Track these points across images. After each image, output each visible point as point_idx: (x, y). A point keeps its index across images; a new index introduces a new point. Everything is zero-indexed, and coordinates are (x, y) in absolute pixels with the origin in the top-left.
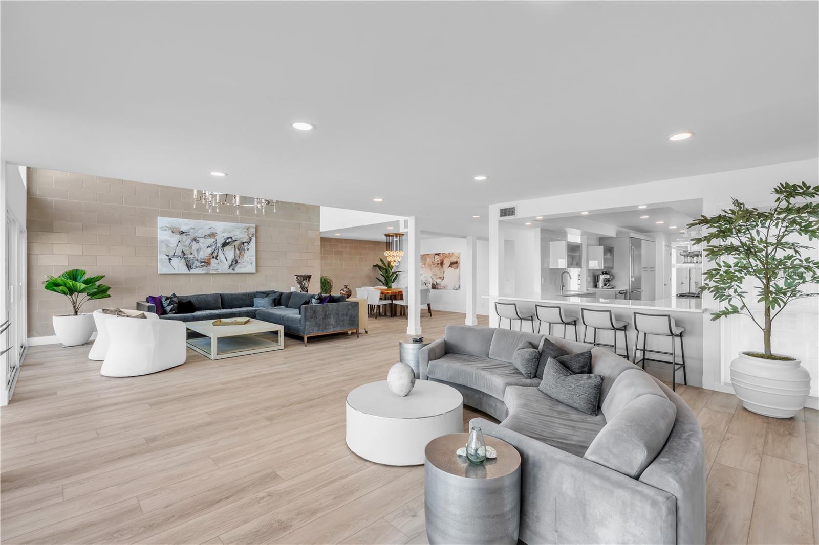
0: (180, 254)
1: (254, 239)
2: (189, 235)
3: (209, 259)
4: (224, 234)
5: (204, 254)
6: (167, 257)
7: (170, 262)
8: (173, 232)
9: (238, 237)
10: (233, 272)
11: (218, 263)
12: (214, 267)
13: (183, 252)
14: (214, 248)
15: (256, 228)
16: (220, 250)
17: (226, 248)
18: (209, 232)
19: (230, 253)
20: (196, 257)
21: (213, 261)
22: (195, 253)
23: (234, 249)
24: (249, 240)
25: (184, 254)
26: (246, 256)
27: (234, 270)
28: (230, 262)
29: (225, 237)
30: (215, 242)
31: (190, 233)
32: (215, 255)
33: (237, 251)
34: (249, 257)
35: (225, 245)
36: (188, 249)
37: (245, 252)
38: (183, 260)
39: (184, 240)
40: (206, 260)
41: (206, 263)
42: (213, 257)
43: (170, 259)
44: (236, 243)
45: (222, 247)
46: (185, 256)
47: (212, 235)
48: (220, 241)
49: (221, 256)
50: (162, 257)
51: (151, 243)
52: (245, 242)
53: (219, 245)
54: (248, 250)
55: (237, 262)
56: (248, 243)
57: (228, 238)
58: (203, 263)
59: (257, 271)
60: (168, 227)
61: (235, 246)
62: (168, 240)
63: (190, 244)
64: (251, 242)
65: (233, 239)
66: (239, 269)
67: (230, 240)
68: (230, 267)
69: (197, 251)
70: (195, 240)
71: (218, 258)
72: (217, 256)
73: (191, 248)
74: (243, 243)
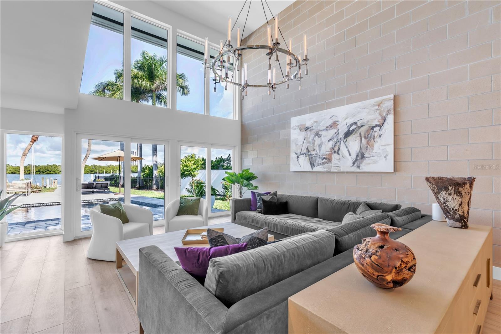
0: (305, 151)
1: (390, 119)
2: (313, 130)
3: (330, 155)
4: (347, 121)
5: (327, 147)
6: (296, 156)
7: (298, 160)
8: (300, 130)
9: (365, 121)
10: (358, 170)
11: (340, 159)
12: (335, 164)
13: (307, 149)
14: (335, 140)
15: (396, 100)
16: (342, 142)
17: (350, 138)
18: (330, 122)
19: (354, 144)
20: (319, 153)
21: (335, 157)
22: (317, 148)
23: (359, 138)
24: (382, 122)
25: (309, 151)
26: (376, 146)
27: (359, 167)
28: (354, 156)
29: (348, 125)
30: (337, 134)
31: (313, 128)
32: (336, 149)
33: (364, 141)
34: (382, 148)
35: (348, 134)
36: (311, 145)
37: (375, 140)
38: (307, 157)
39: (308, 137)
40: (327, 156)
41: (328, 159)
42: (335, 152)
43: (298, 157)
44: (363, 130)
45: (344, 138)
46: (309, 153)
47: (334, 125)
48: (343, 129)
49: (343, 150)
50: (293, 156)
51: (287, 142)
52: (376, 126)
53: (341, 135)
54: (380, 136)
55: (363, 157)
56: (380, 126)
57: (351, 125)
58: (324, 160)
59: (396, 170)
60: (297, 126)
61: (360, 134)
62: (297, 138)
63: (313, 139)
64: (385, 123)
65: (359, 124)
66: (366, 167)
67: (354, 127)
68: (354, 163)
69: (319, 146)
70: (318, 134)
71: (340, 152)
72: (339, 150)
73: (314, 144)
74: (372, 128)
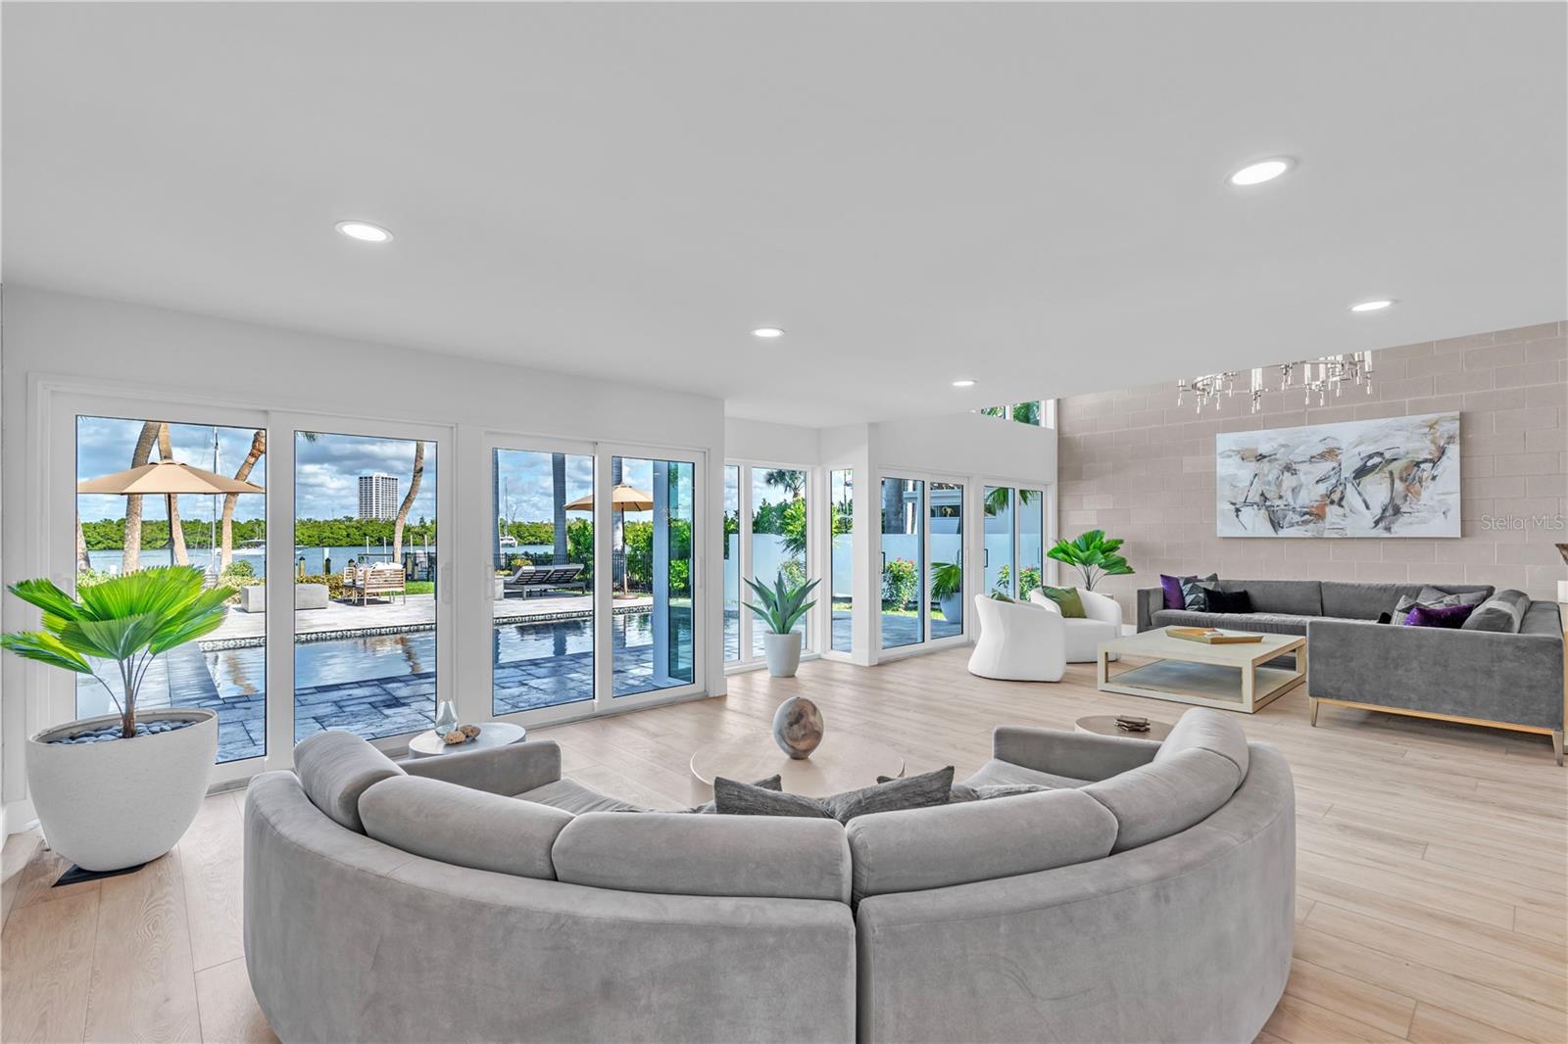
0: (1257, 499)
1: (1454, 451)
2: (1276, 460)
3: (1322, 507)
4: (1360, 449)
5: (1311, 495)
6: (1233, 507)
7: (1237, 516)
8: (1243, 459)
9: (1402, 451)
10: (1387, 535)
11: (1345, 515)
12: (1334, 523)
13: (1262, 494)
14: (1334, 481)
15: (1463, 418)
16: (1349, 485)
17: (1367, 480)
18: (1321, 448)
19: (1377, 491)
20: (1292, 503)
21: (1332, 512)
22: (1288, 495)
23: (1388, 480)
24: (1437, 454)
25: (1266, 499)
26: (1425, 495)
27: (1388, 529)
28: (1377, 511)
29: (1362, 455)
30: (1338, 470)
31: (1278, 456)
32: (1336, 497)
33: (1398, 485)
34: (1436, 498)
35: (1361, 472)
36: (1273, 488)
37: (1424, 484)
38: (1263, 511)
39: (1266, 472)
40: (1313, 510)
41: (1316, 515)
42: (1332, 502)
43: (1238, 510)
44: (1394, 466)
45: (1355, 478)
46: (1268, 503)
47: (1330, 453)
48: (1350, 463)
49: (1352, 497)
50: (1224, 507)
51: (1207, 481)
52: (1426, 461)
53: (1347, 472)
54: (1434, 478)
55: (1397, 511)
56: (1434, 462)
57: (1370, 457)
58: (1307, 517)
59: (1464, 534)
60: (1234, 451)
61: (1391, 473)
62: (1236, 475)
63: (1278, 478)
64: (1444, 458)
65: (1388, 455)
66: (1400, 529)
67: (1377, 460)
68: (1377, 523)
69: (1293, 490)
70: (1288, 468)
71: (1344, 503)
72: (1341, 499)
73: (1279, 485)
74: (1418, 464)
